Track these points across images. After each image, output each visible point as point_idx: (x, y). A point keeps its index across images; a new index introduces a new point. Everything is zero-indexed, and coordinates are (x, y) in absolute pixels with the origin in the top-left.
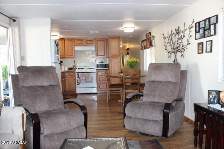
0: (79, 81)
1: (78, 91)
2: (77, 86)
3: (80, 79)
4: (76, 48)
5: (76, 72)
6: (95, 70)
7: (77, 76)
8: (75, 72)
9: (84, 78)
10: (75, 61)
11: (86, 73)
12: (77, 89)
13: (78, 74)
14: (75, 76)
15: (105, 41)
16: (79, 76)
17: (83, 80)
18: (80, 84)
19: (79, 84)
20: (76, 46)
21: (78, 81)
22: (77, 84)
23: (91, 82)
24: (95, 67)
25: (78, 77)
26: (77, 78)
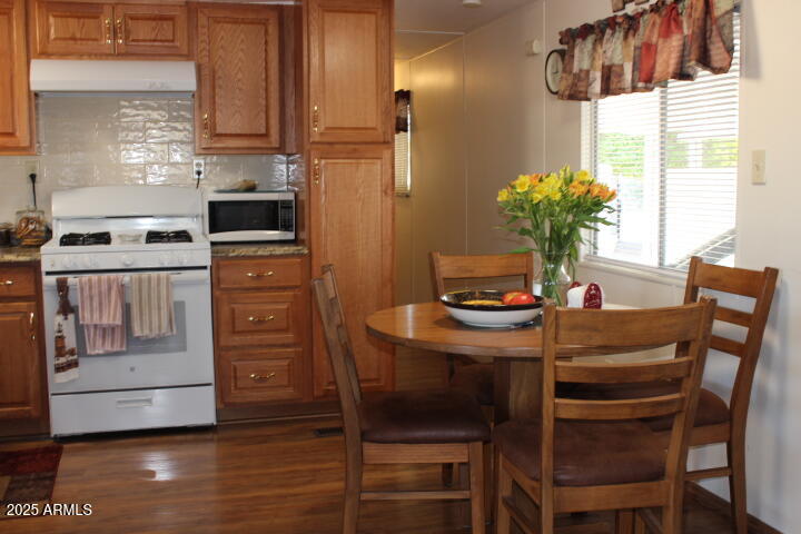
0: (70, 342)
1: (67, 417)
2: (57, 380)
3: (79, 329)
4: (46, 75)
5: (45, 267)
6: (199, 253)
7: (50, 302)
8: (34, 267)
9: (112, 317)
10: (33, 177)
11: (126, 277)
12: (54, 402)
13: (62, 287)
14: (37, 298)
15: (273, 30)
16: (74, 298)
17: (106, 331)
18: (82, 361)
19: (75, 364)
20: (45, 54)
21: (60, 339)
22: (59, 369)
23: (169, 340)
24: (196, 226)
25: (66, 308)
26: (53, 320)
